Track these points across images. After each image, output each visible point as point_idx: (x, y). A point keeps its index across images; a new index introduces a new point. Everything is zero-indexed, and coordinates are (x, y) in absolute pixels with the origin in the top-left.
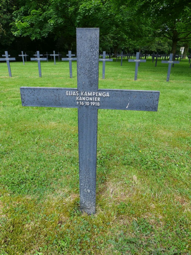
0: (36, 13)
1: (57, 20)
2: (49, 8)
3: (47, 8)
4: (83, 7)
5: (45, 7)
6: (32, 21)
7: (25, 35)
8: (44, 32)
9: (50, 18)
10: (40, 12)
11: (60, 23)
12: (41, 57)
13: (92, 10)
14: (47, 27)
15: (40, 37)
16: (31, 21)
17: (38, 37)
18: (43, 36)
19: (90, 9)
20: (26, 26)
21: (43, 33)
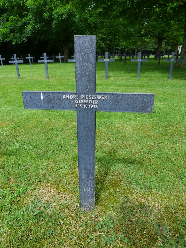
0: (14, 20)
1: (34, 25)
2: (28, 14)
3: (26, 14)
4: (56, 13)
5: (25, 13)
6: (12, 27)
7: (7, 40)
8: (23, 36)
9: (29, 23)
10: (18, 18)
11: (38, 28)
12: (18, 60)
13: (65, 15)
14: (26, 31)
15: (20, 42)
16: (10, 27)
17: (18, 42)
18: (22, 40)
19: (63, 14)
20: (5, 32)
21: (22, 38)
